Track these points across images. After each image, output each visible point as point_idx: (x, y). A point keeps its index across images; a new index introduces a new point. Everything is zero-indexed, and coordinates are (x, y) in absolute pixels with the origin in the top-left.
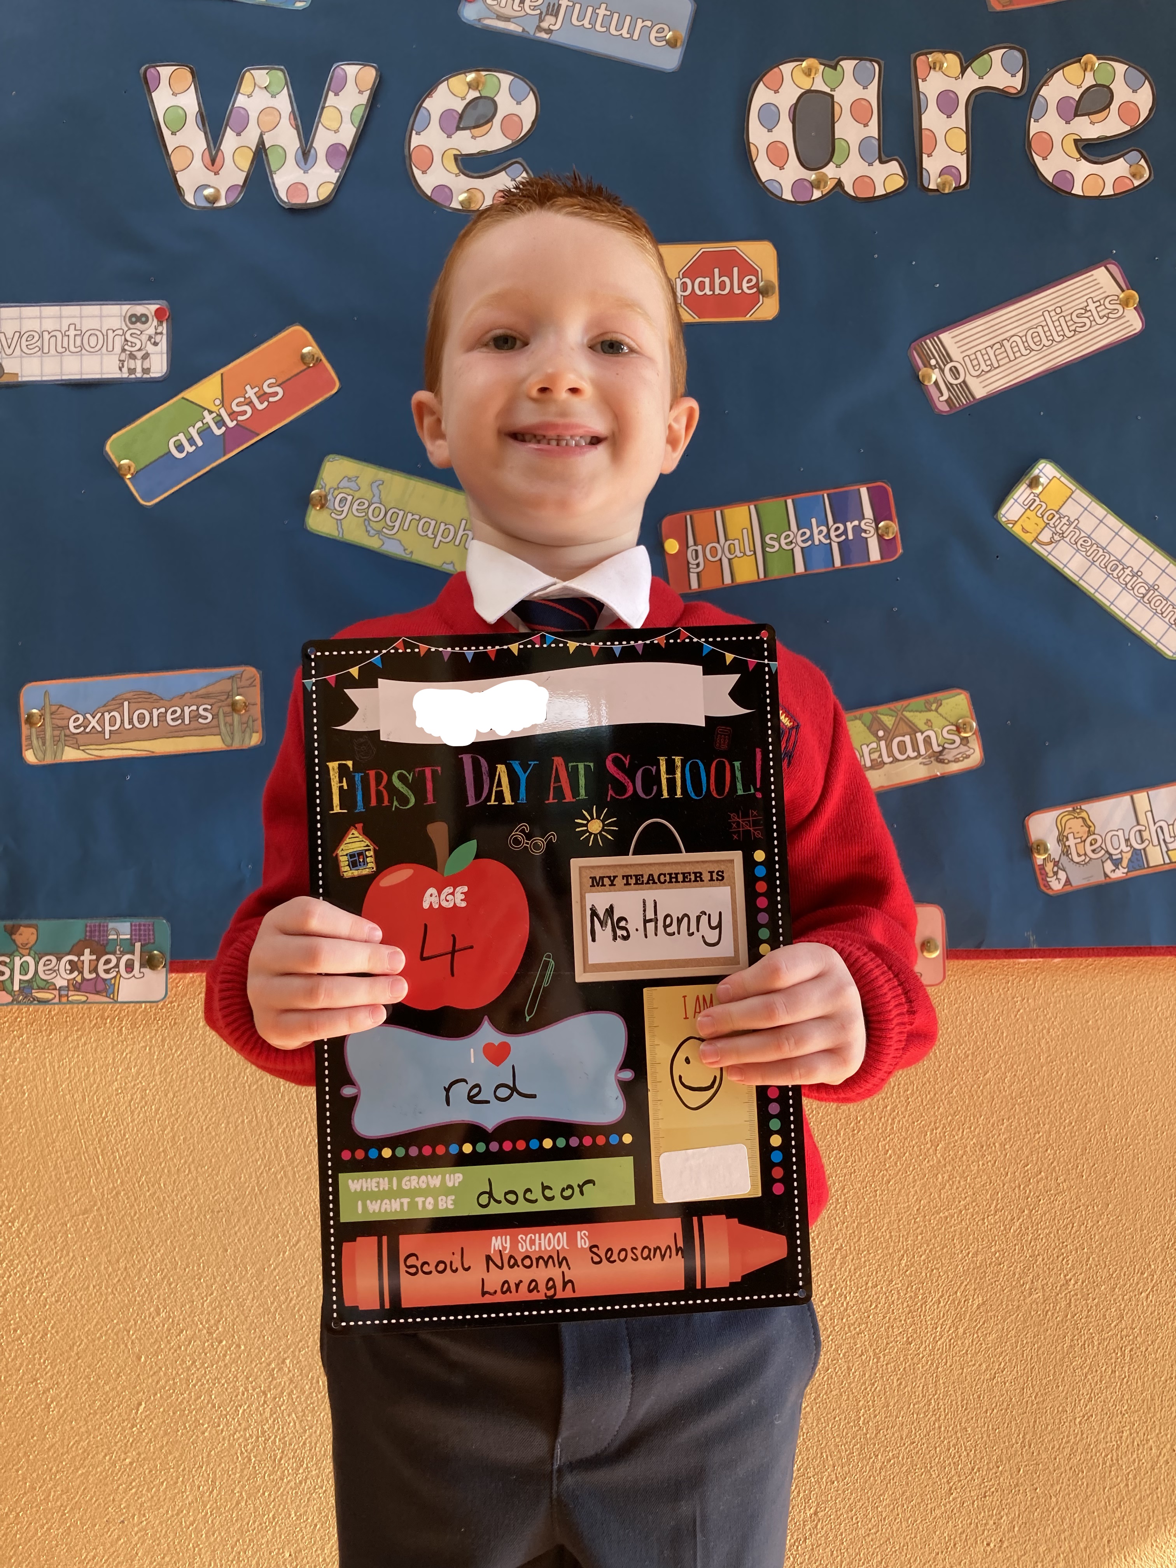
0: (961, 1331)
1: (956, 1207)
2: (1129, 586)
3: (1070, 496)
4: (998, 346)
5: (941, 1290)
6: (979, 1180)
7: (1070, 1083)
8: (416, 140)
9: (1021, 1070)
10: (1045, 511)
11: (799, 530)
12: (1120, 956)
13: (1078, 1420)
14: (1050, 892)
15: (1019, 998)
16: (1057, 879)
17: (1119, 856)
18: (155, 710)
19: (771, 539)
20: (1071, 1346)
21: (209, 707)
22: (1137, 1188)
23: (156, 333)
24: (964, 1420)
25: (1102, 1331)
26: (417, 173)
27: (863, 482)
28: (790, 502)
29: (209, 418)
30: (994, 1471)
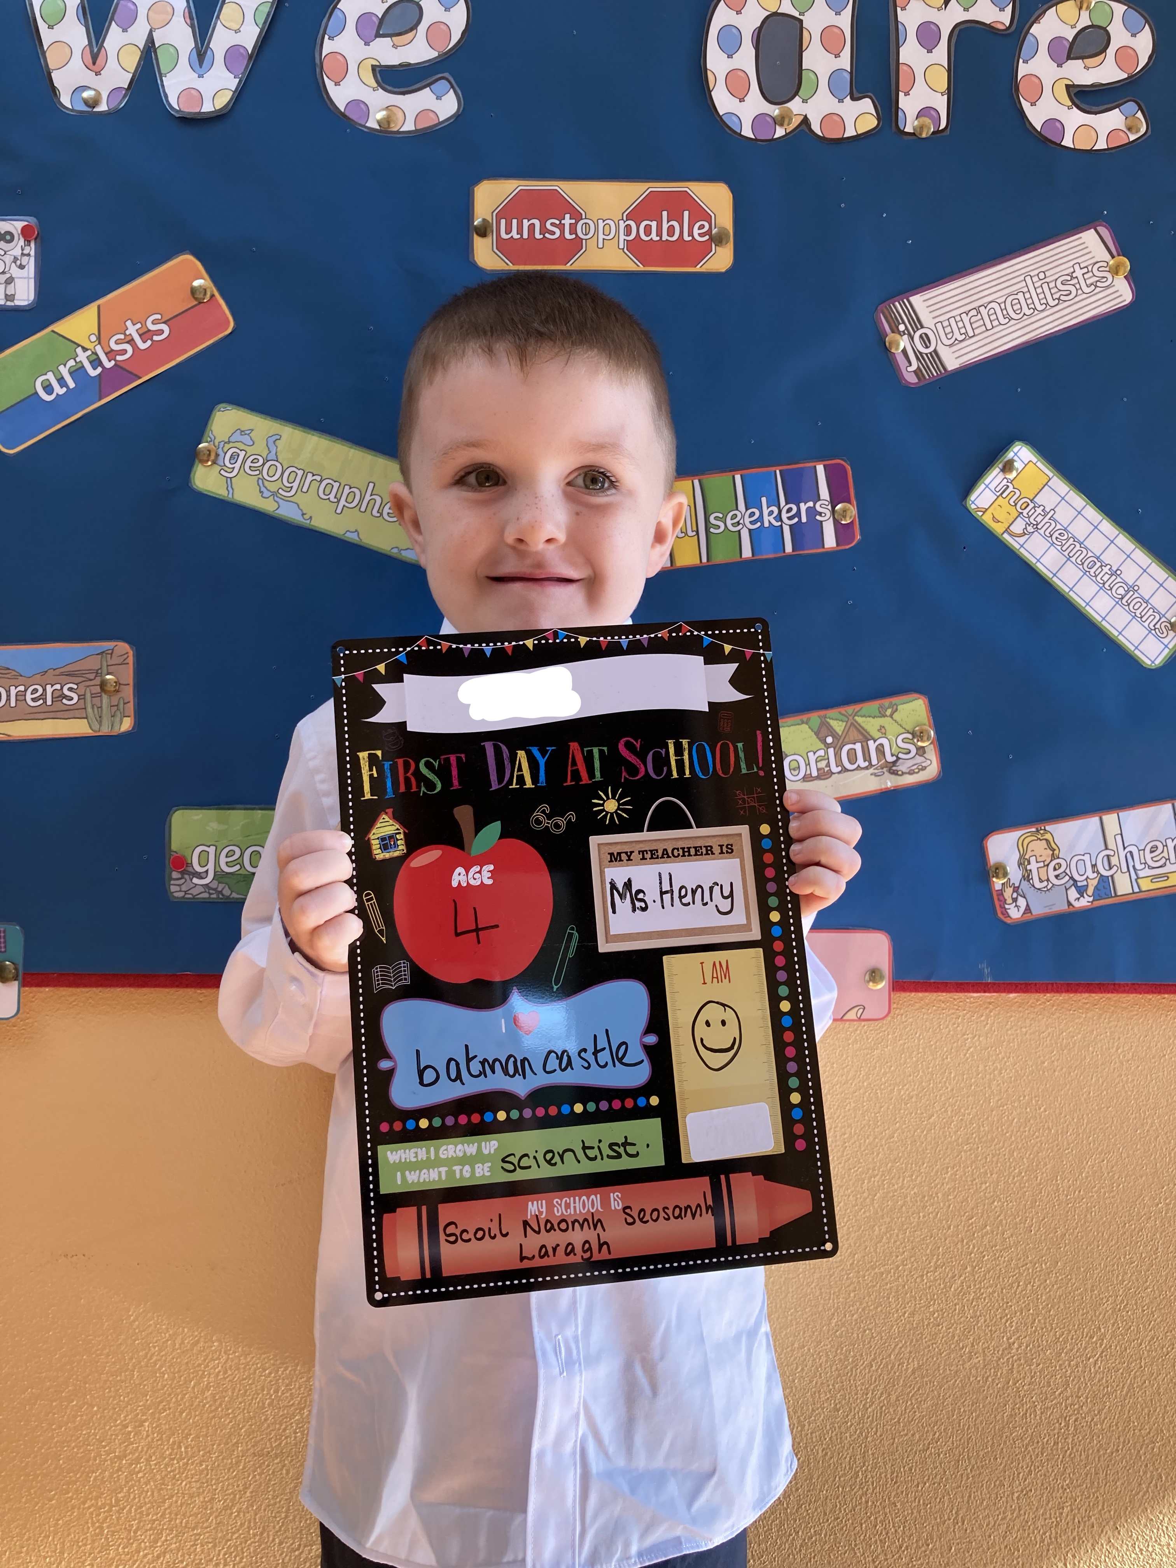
0: (893, 1398)
1: (893, 1263)
2: (1106, 586)
3: (1046, 484)
4: (974, 312)
5: (873, 1353)
6: (919, 1233)
7: (1022, 1129)
8: (328, 46)
9: (969, 1114)
10: (1019, 499)
11: (747, 510)
12: (1081, 992)
13: (1016, 1495)
14: (1008, 921)
15: (970, 1036)
16: (1016, 906)
17: (1085, 883)
18: (12, 688)
19: (716, 518)
20: (1011, 1415)
21: (75, 687)
22: (1089, 1244)
23: (23, 254)
24: (893, 1494)
25: (1046, 1399)
26: (329, 84)
27: (820, 459)
28: (738, 478)
29: (82, 357)
30: (923, 1549)
